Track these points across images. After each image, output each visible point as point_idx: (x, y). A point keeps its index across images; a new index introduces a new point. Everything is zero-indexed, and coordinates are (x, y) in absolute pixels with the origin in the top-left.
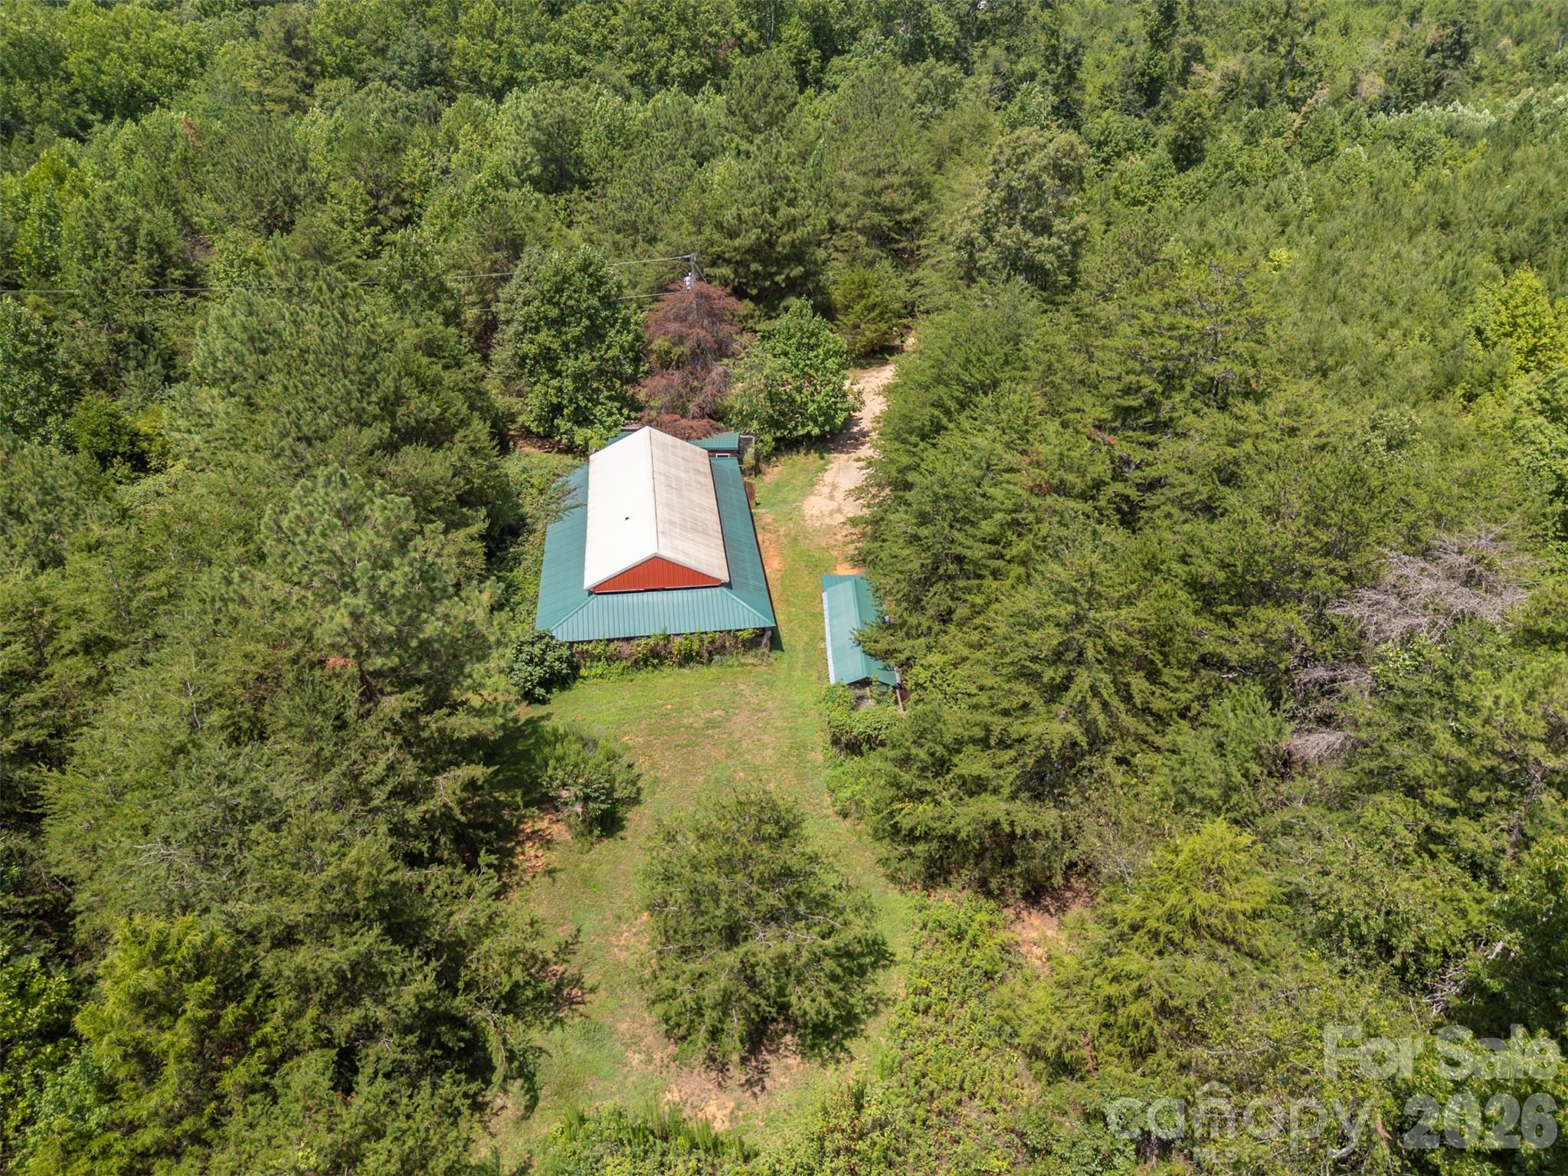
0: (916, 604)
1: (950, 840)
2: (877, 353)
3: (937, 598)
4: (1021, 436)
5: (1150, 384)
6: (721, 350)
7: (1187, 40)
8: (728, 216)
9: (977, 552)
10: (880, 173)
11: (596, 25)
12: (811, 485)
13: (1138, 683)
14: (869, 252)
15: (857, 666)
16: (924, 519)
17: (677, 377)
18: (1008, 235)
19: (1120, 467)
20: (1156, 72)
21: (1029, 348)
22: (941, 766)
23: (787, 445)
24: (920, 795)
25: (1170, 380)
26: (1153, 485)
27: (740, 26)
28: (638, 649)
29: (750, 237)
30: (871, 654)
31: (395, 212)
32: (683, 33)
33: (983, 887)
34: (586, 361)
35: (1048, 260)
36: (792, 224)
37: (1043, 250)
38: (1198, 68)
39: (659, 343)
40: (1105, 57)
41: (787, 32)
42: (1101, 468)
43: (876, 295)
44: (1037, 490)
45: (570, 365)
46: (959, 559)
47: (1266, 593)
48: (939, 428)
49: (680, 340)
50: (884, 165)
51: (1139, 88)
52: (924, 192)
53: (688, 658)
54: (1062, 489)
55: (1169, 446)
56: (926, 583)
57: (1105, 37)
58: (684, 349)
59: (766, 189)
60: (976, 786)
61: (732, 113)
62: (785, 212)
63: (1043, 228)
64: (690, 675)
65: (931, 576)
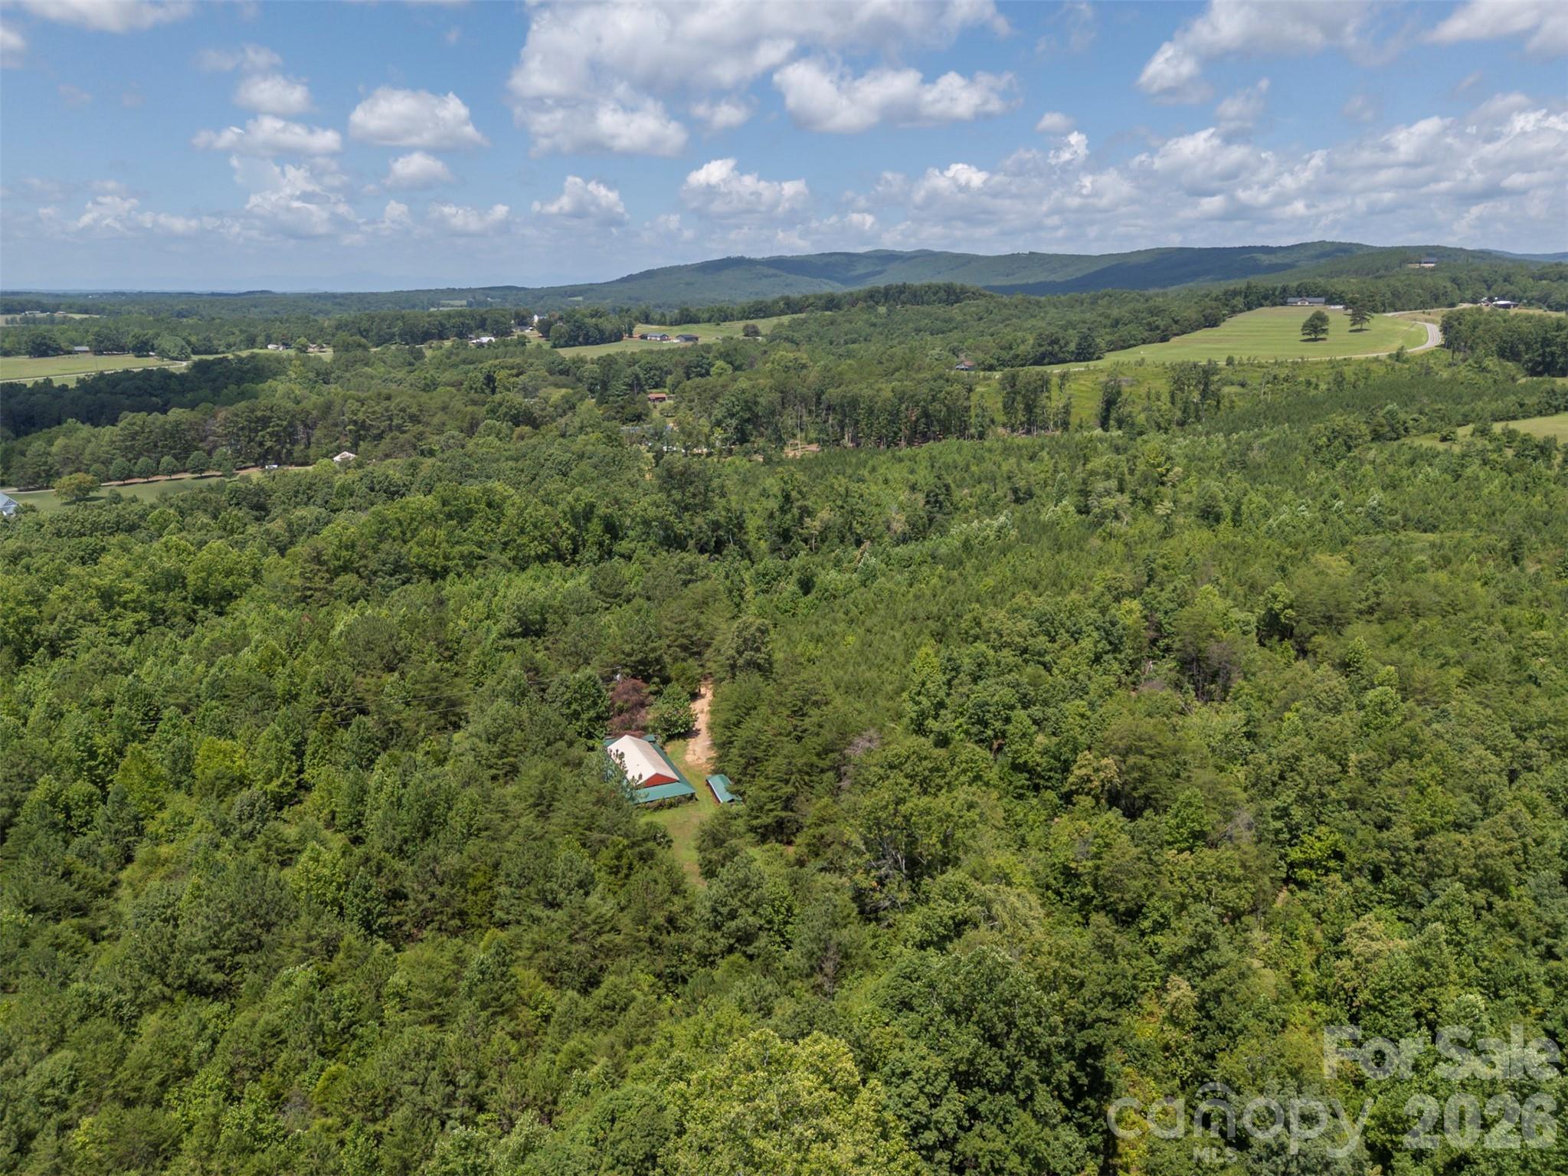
0: (745, 775)
1: (766, 827)
2: (695, 696)
3: (750, 770)
4: (767, 722)
5: (800, 704)
6: (642, 705)
7: (799, 504)
8: (627, 648)
9: (760, 755)
10: (682, 622)
11: (486, 531)
12: (685, 752)
13: (806, 778)
14: (682, 655)
15: (729, 797)
16: (743, 748)
17: (627, 716)
18: (747, 655)
19: (795, 727)
20: (786, 526)
21: (763, 696)
22: (761, 808)
23: (671, 738)
24: (757, 817)
25: (804, 702)
26: (805, 731)
27: (565, 525)
28: (655, 804)
29: (639, 657)
30: (732, 793)
31: (446, 654)
32: (537, 533)
33: (777, 841)
34: (592, 713)
35: (761, 661)
36: (654, 650)
37: (760, 657)
38: (808, 520)
39: (619, 703)
40: (756, 506)
41: (591, 527)
42: (790, 728)
43: (689, 674)
44: (775, 735)
45: (585, 716)
46: (756, 759)
47: (832, 751)
48: (740, 722)
49: (626, 701)
50: (683, 618)
51: (778, 534)
52: (698, 626)
53: (671, 806)
54: (781, 734)
55: (807, 720)
56: (745, 768)
57: (753, 493)
58: (629, 705)
59: (643, 637)
60: (771, 810)
61: (593, 588)
62: (651, 645)
63: (758, 650)
64: (673, 811)
65: (748, 764)
